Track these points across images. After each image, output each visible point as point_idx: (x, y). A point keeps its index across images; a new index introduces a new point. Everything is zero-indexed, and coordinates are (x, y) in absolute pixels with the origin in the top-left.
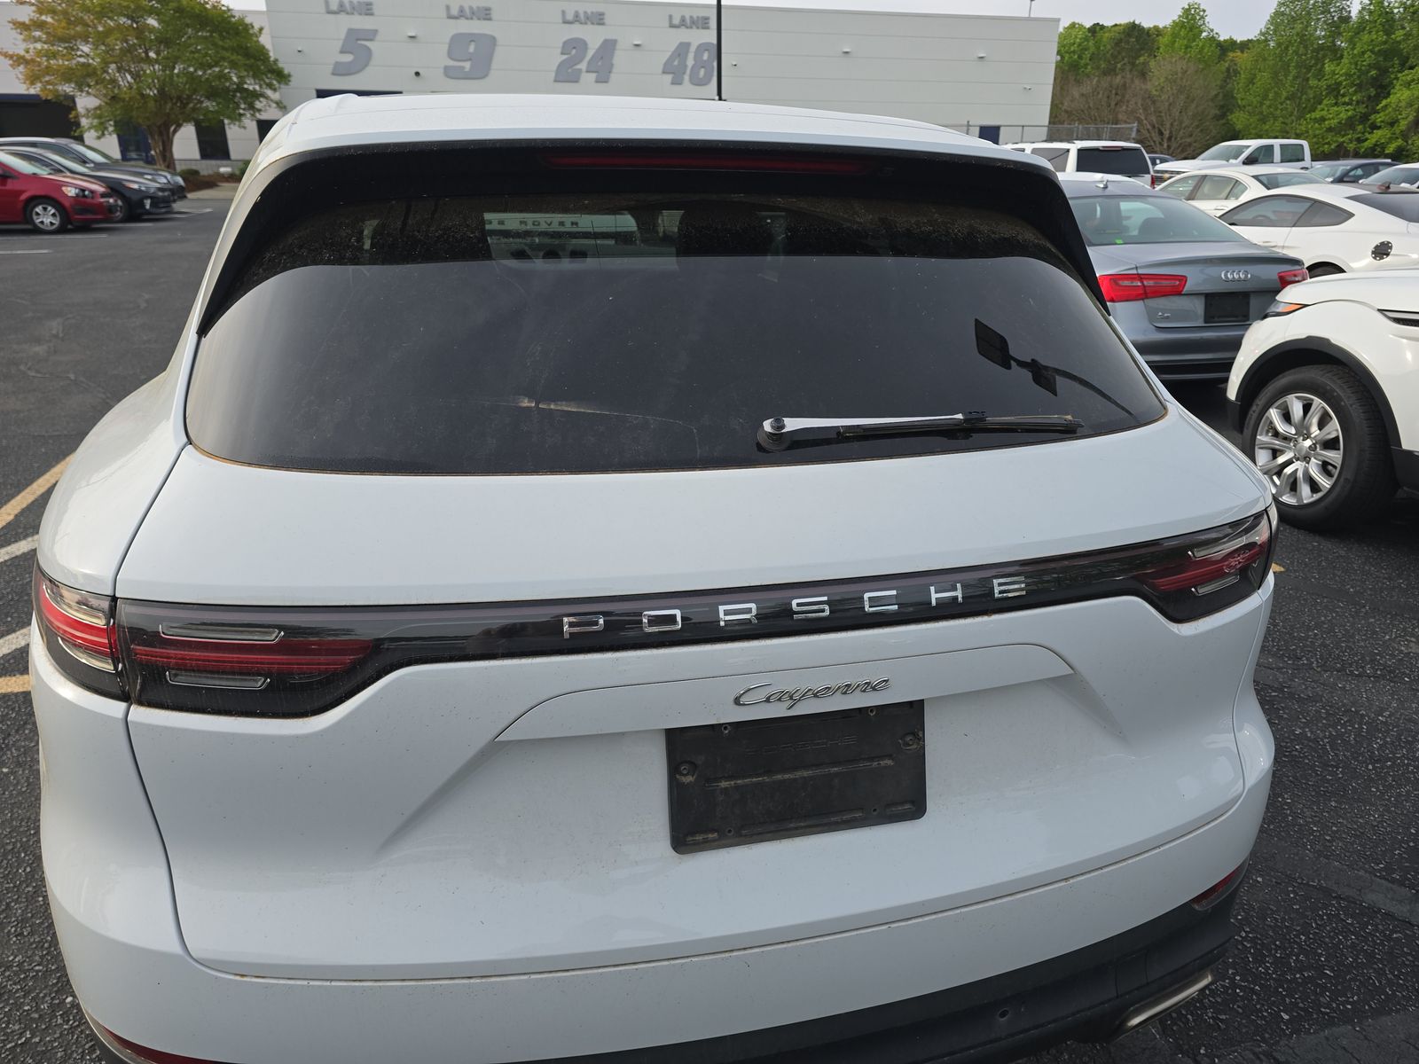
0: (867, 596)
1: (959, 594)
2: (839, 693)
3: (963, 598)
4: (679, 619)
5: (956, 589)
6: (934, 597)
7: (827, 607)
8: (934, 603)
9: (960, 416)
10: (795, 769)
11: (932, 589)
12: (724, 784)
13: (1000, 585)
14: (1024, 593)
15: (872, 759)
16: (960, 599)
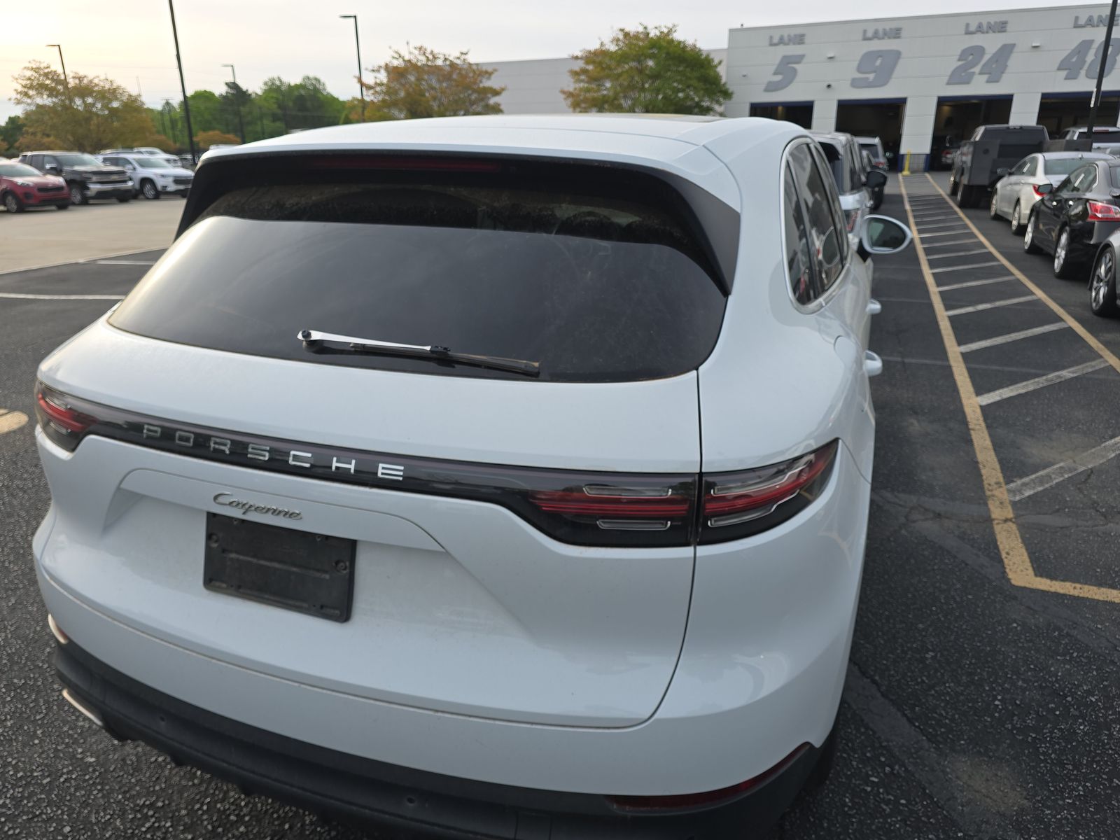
0: (293, 453)
1: (352, 467)
2: (270, 512)
3: (355, 470)
4: (192, 440)
5: (350, 464)
6: (335, 464)
7: (267, 454)
8: (334, 468)
9: (428, 348)
10: (271, 560)
11: (335, 459)
12: (233, 555)
13: (383, 468)
14: (401, 479)
15: (318, 570)
16: (352, 471)
